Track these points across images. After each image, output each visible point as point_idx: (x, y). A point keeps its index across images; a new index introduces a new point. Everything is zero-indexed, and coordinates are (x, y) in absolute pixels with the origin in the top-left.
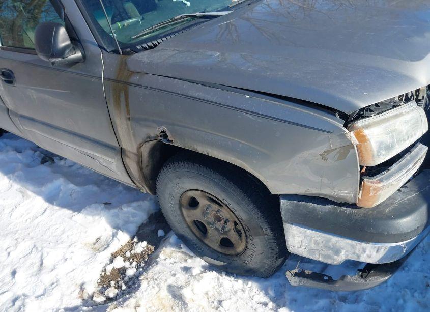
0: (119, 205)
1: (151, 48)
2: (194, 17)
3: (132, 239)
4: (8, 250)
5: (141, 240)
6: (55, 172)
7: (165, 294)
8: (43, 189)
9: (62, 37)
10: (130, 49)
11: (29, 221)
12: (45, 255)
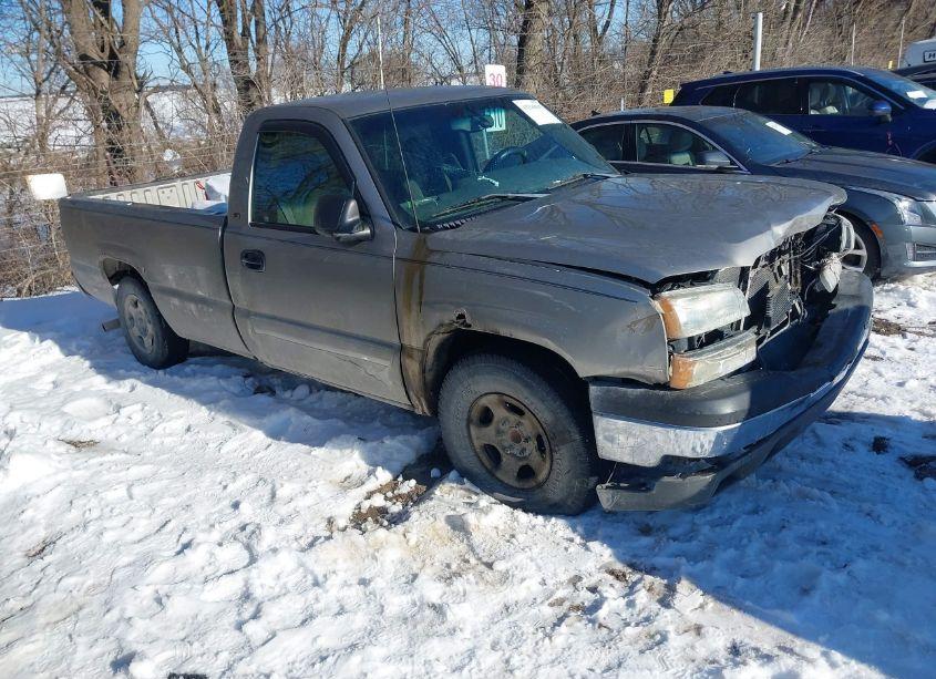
0: (379, 438)
1: (452, 227)
2: (504, 198)
3: (395, 479)
4: (224, 483)
5: (407, 478)
6: (279, 403)
7: (441, 524)
8: (265, 421)
9: (351, 211)
10: (431, 227)
11: (246, 456)
12: (278, 486)
